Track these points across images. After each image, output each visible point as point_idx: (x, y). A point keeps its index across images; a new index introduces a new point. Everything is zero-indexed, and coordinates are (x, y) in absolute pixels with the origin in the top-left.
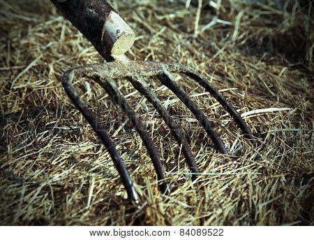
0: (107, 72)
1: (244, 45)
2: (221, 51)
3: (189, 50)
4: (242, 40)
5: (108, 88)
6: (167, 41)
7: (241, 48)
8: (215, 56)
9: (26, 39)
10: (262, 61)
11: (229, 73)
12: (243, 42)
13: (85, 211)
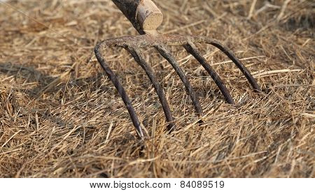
0: (137, 43)
1: (285, 24)
2: (263, 28)
3: (239, 29)
4: (285, 19)
5: (134, 54)
6: (224, 23)
7: (281, 26)
8: (257, 33)
9: (115, 26)
10: (295, 35)
11: (263, 45)
12: (285, 21)
13: (103, 145)
